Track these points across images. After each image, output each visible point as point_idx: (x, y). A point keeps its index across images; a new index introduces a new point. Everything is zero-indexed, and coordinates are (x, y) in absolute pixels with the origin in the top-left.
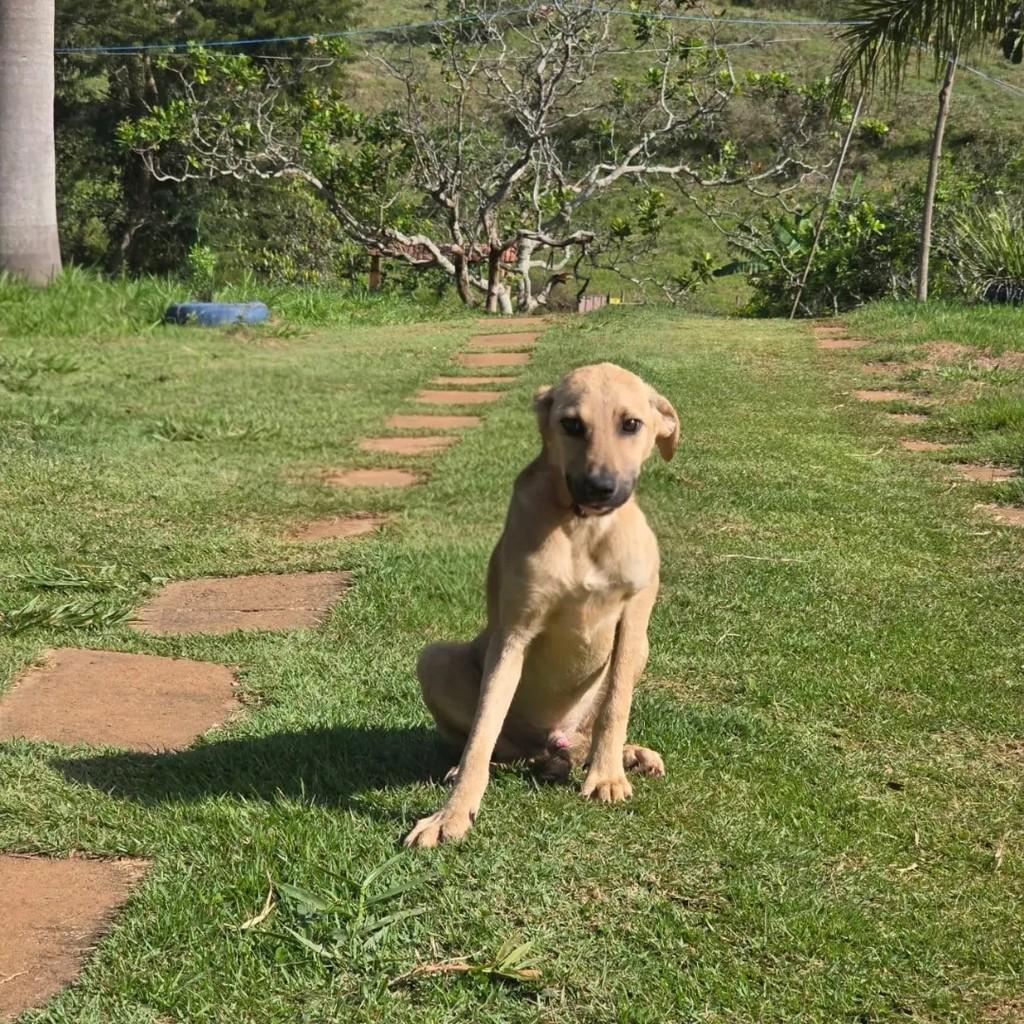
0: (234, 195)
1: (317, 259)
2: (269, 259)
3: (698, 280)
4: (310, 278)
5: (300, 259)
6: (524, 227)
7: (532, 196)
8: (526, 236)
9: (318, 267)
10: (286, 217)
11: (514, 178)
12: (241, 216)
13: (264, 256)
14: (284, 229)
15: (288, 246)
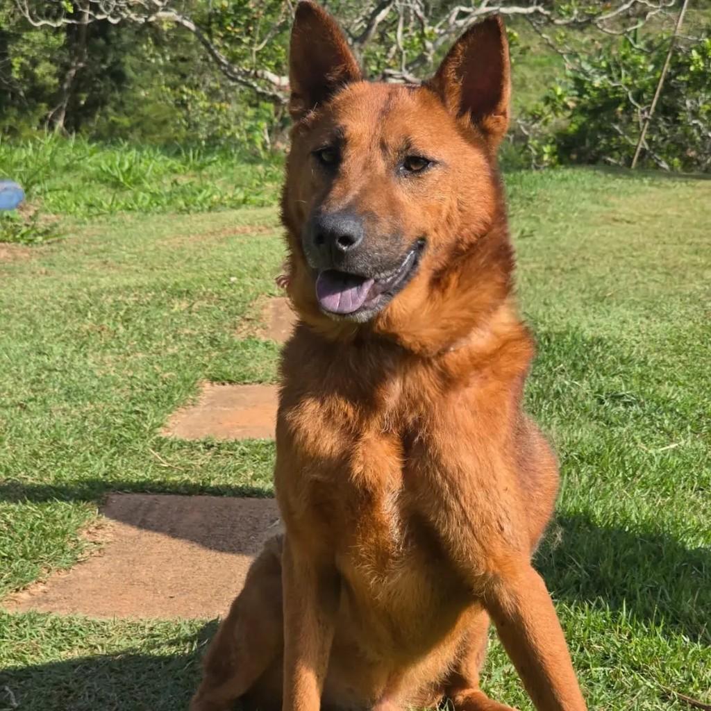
0: (158, 43)
1: (226, 94)
2: (187, 94)
3: (549, 113)
4: (221, 109)
5: (213, 94)
6: (389, 67)
7: (396, 37)
8: (391, 75)
9: (228, 100)
10: (202, 60)
11: (379, 18)
12: (165, 60)
13: (182, 92)
14: (200, 71)
15: (204, 83)
